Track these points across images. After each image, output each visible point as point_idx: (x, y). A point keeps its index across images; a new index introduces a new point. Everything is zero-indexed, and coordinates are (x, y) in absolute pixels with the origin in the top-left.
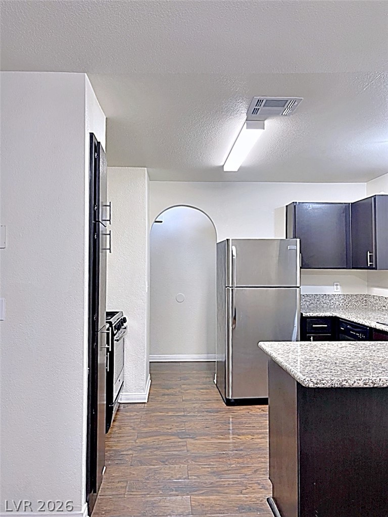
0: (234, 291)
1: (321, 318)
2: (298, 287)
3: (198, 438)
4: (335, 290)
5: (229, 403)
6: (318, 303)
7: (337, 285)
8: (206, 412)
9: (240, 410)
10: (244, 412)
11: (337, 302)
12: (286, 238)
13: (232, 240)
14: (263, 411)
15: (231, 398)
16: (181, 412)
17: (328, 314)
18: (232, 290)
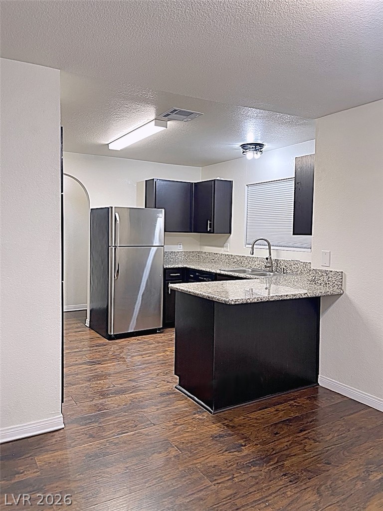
0: (116, 249)
1: (176, 268)
2: (163, 246)
3: (103, 363)
4: (179, 248)
5: (110, 338)
6: (167, 258)
7: (180, 244)
8: (96, 346)
9: (121, 342)
10: (125, 343)
11: (180, 257)
12: (146, 207)
13: (115, 207)
14: (138, 340)
15: (112, 334)
16: (75, 349)
17: (180, 266)
18: (115, 249)
